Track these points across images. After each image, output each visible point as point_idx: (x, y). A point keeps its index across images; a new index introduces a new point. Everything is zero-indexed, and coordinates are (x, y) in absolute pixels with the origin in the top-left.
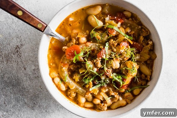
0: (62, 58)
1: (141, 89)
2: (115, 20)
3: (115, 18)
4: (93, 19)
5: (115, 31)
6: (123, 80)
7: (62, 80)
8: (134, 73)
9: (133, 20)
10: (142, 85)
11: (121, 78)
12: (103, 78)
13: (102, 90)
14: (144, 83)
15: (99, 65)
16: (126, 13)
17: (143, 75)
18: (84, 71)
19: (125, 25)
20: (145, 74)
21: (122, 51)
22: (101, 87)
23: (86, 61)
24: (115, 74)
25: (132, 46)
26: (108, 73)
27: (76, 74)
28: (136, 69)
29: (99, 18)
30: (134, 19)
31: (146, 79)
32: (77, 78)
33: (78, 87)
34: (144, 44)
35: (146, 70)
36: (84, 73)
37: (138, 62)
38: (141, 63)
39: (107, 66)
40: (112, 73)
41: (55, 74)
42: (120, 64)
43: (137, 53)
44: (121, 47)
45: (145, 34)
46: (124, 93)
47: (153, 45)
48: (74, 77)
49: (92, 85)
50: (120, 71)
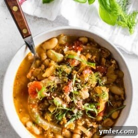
1: (119, 112)
2: (73, 49)
3: (74, 47)
4: (52, 54)
5: (77, 61)
6: (97, 108)
7: (34, 123)
8: (105, 98)
10: (118, 107)
11: (94, 107)
12: (75, 111)
13: (78, 123)
14: (119, 104)
15: (69, 99)
17: (116, 96)
18: (54, 109)
20: (117, 95)
21: (87, 79)
22: (76, 120)
23: (53, 99)
24: (87, 104)
26: (78, 106)
27: (46, 114)
28: (107, 93)
29: (57, 51)
31: (121, 98)
32: (49, 117)
33: (52, 126)
35: (117, 90)
36: (54, 111)
37: (106, 85)
38: (111, 85)
39: (76, 99)
40: (83, 104)
41: (25, 119)
42: (89, 92)
43: (103, 76)
44: (84, 75)
45: (106, 56)
46: (102, 121)
47: (117, 63)
48: (46, 117)
49: (66, 121)
50: (91, 99)
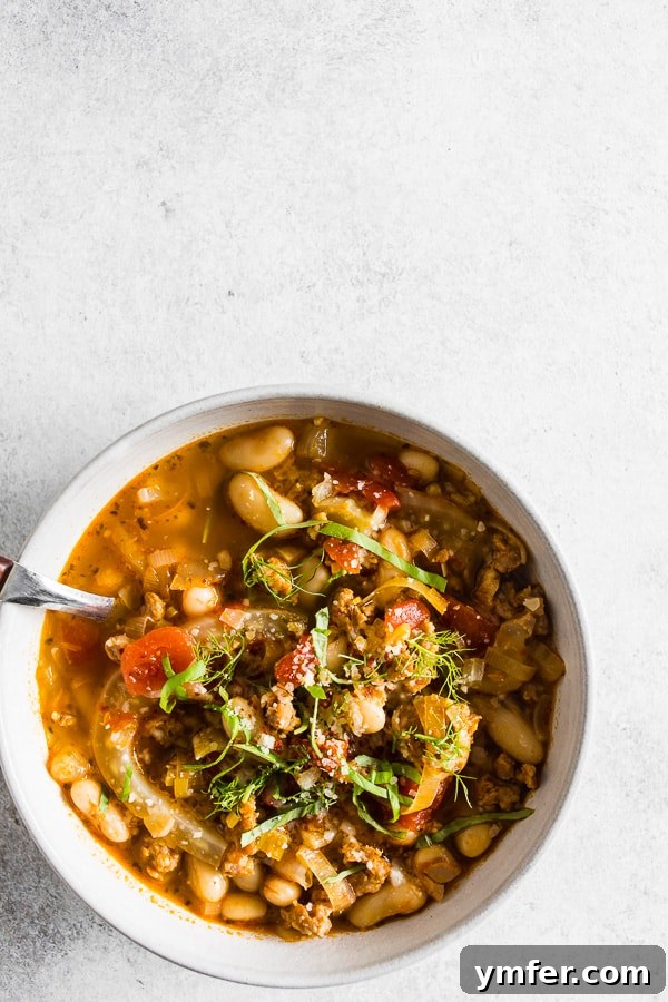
0: (107, 686)
1: (495, 829)
2: (357, 495)
3: (361, 485)
4: (252, 495)
5: (361, 555)
6: (404, 788)
7: (108, 792)
8: (454, 757)
9: (445, 493)
10: (497, 809)
11: (394, 780)
12: (306, 782)
13: (305, 835)
14: (507, 797)
15: (286, 718)
16: (413, 461)
17: (501, 761)
18: (214, 747)
19: (407, 517)
20: (510, 757)
21: (394, 649)
22: (302, 822)
23: (222, 702)
24: (362, 760)
25: (443, 623)
26: (325, 762)
27: (177, 762)
28: (465, 739)
29: (283, 488)
30: (450, 488)
31: (520, 777)
32: (182, 779)
33: (186, 824)
34: (502, 610)
35: (516, 736)
36: (214, 755)
37: (473, 697)
38: (494, 702)
39: (323, 723)
40: (350, 758)
41: (73, 764)
42: (389, 711)
43: (471, 655)
44: (390, 629)
45: (503, 562)
46: (412, 849)
47: (548, 610)
48: (168, 780)
49: (252, 817)
50: (390, 743)
